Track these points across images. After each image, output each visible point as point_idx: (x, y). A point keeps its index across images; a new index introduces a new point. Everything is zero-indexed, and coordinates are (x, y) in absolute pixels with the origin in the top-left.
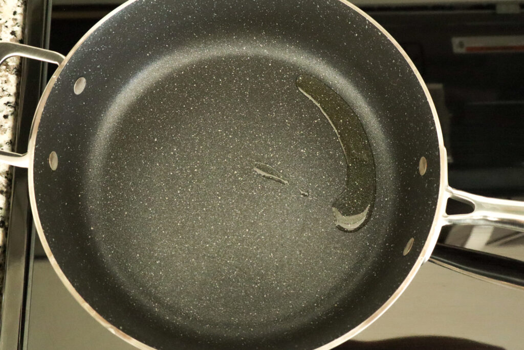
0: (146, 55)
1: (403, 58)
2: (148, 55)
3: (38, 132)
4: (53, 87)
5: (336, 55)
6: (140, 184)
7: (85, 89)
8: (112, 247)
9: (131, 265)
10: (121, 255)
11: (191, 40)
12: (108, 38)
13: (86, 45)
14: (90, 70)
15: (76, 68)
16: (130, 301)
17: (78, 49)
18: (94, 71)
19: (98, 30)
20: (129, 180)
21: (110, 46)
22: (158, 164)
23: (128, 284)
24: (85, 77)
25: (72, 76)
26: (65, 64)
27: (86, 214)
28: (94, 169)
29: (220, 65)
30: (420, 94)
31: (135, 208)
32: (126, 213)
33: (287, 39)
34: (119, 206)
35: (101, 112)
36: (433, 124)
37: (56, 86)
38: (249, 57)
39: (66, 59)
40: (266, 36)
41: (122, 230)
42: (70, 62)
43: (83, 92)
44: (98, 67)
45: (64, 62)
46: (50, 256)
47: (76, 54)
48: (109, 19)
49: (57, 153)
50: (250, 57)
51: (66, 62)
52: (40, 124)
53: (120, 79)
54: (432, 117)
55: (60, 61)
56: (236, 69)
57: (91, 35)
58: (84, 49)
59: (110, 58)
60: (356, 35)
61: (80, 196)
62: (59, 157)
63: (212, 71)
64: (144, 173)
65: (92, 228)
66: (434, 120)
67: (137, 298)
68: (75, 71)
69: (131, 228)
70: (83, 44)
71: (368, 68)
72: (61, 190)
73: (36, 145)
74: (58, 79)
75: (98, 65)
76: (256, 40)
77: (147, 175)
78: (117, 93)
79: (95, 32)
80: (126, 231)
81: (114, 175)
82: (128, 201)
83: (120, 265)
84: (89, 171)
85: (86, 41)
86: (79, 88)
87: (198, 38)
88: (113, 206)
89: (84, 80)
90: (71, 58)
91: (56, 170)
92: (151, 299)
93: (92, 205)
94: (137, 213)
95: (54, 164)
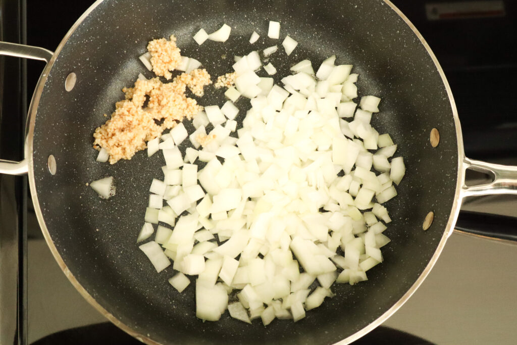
0: (135, 41)
1: (409, 28)
2: (136, 42)
3: (34, 137)
4: (45, 87)
5: (332, 28)
6: (142, 178)
7: (76, 84)
8: (121, 247)
9: (142, 263)
10: (131, 254)
11: (179, 23)
12: (96, 29)
13: (74, 38)
14: (79, 64)
15: (66, 63)
16: (146, 301)
17: (66, 43)
18: (83, 65)
19: (85, 20)
20: (130, 176)
21: (98, 37)
22: (158, 157)
23: (142, 283)
24: (75, 72)
25: (62, 72)
26: (55, 60)
27: (89, 216)
28: (92, 168)
29: (212, 47)
30: (428, 64)
31: (140, 205)
32: (131, 210)
33: (279, 15)
34: (123, 203)
35: (92, 106)
36: (446, 94)
37: (47, 86)
38: (240, 36)
39: (55, 55)
40: (258, 13)
41: (129, 228)
42: (59, 58)
43: (74, 88)
44: (88, 60)
45: (54, 58)
46: (65, 268)
47: (64, 48)
48: (97, 8)
49: (54, 156)
50: (242, 36)
51: (56, 58)
52: (35, 127)
53: (109, 70)
54: (444, 87)
55: (49, 57)
56: (228, 50)
57: (79, 26)
58: (72, 43)
59: (99, 49)
60: (356, 7)
61: (81, 197)
62: (56, 159)
63: (204, 55)
64: (145, 167)
65: (97, 230)
66: (446, 91)
67: (153, 297)
68: (65, 67)
69: (138, 226)
70: (71, 37)
71: (367, 40)
72: (62, 195)
73: (34, 151)
74: (49, 77)
75: (87, 58)
76: (246, 19)
77: (148, 169)
78: (107, 85)
79: (82, 23)
80: (133, 229)
81: (114, 172)
82: (132, 197)
83: (131, 264)
84: (86, 170)
85: (74, 33)
86: (70, 84)
87: (187, 20)
88: (116, 205)
89: (74, 75)
90: (60, 54)
91: (56, 174)
92: (167, 296)
93: (95, 206)
94: (143, 209)
95: (53, 169)
